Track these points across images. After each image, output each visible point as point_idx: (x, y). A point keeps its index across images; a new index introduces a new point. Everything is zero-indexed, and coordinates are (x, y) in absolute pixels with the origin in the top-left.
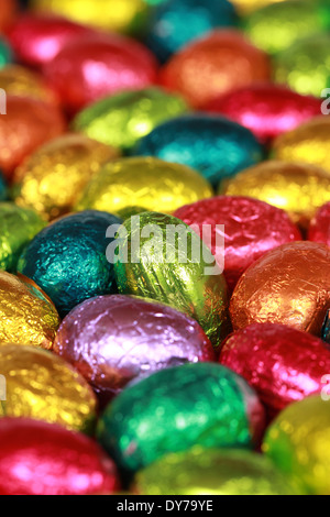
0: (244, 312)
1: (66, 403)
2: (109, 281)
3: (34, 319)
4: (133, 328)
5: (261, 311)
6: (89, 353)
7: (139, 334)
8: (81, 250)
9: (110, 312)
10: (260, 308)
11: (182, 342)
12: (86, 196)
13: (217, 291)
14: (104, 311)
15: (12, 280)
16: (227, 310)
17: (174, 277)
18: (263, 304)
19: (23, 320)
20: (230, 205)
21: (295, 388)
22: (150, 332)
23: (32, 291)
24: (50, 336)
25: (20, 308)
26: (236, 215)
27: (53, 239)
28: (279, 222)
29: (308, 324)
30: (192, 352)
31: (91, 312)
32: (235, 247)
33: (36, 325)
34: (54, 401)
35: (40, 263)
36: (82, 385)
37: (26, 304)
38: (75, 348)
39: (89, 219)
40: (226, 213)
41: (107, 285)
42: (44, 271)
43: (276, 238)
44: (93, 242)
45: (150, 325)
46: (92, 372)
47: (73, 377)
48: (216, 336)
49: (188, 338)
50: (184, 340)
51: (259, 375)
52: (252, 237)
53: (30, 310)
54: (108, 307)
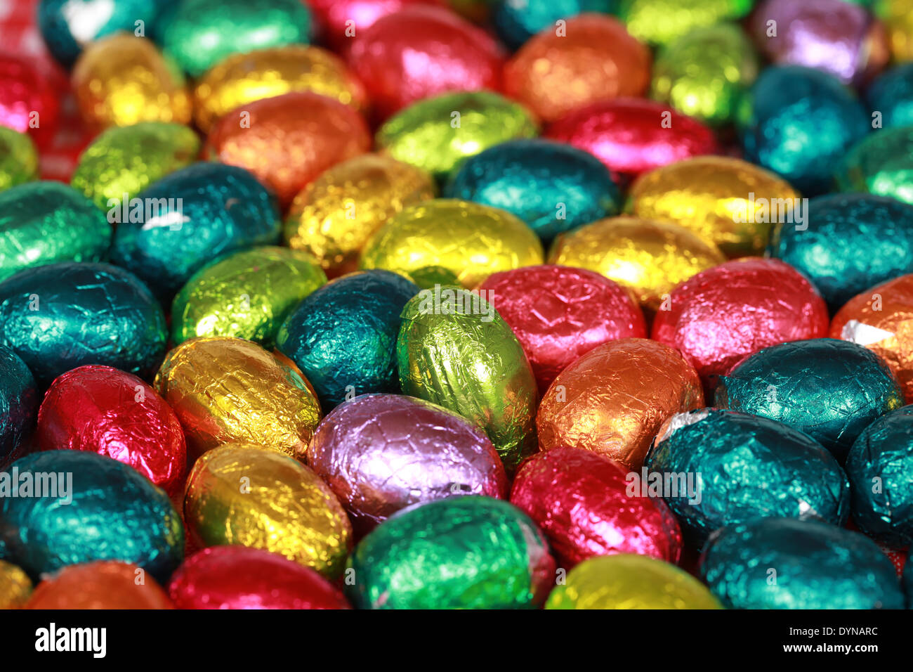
0: (551, 427)
1: (310, 533)
2: (389, 368)
3: (288, 415)
4: (405, 443)
5: (572, 430)
6: (348, 469)
7: (412, 451)
8: (357, 327)
9: (378, 418)
10: (571, 426)
11: (464, 465)
12: (377, 246)
13: (523, 396)
14: (372, 417)
15: (266, 359)
16: (533, 419)
17: (467, 375)
18: (575, 421)
19: (273, 415)
20: (557, 279)
21: (596, 539)
22: (425, 449)
23: (289, 377)
24: (305, 438)
25: (271, 399)
26: (562, 293)
27: (324, 310)
28: (617, 307)
29: (630, 451)
30: (476, 478)
31: (355, 415)
32: (555, 337)
33: (289, 423)
34: (296, 528)
35: (305, 339)
36: (334, 511)
37: (278, 394)
38: (333, 461)
39: (373, 284)
40: (549, 290)
41: (386, 373)
42: (308, 350)
43: (608, 328)
44: (374, 318)
45: (426, 441)
46: (350, 493)
47: (323, 500)
48: (517, 452)
49: (471, 461)
50: (467, 462)
51: (554, 517)
52: (579, 324)
53: (283, 403)
54: (378, 411)
